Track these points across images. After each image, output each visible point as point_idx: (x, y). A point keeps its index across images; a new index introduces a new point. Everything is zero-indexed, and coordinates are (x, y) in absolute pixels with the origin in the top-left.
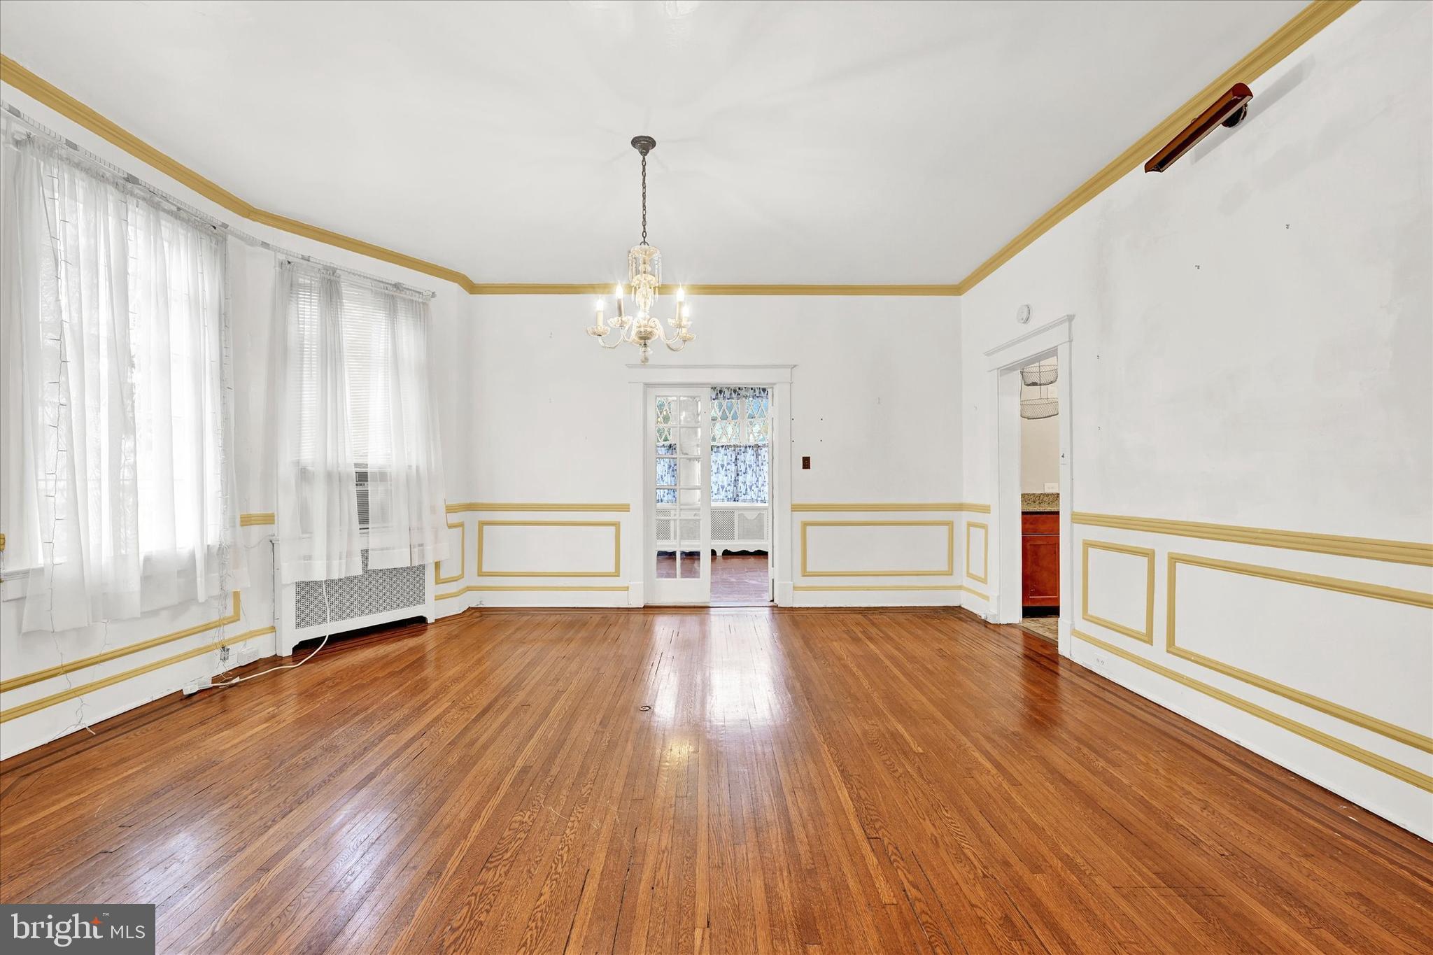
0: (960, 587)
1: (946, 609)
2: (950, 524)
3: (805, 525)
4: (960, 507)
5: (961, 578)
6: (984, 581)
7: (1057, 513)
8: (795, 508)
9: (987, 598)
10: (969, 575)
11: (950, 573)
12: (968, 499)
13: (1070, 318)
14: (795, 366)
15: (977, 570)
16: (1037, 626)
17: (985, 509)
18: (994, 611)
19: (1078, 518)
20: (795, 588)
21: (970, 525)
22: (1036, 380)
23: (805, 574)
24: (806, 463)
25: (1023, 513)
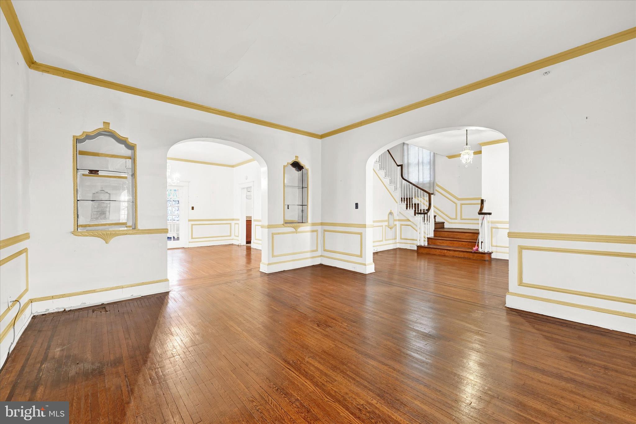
0: (233, 239)
1: (230, 244)
2: (230, 224)
3: (192, 225)
4: (233, 220)
5: (233, 237)
6: (238, 236)
7: (251, 220)
8: (190, 221)
9: (238, 240)
10: (235, 236)
11: (230, 236)
12: (235, 218)
13: (253, 182)
14: (190, 182)
15: (237, 234)
16: (248, 245)
17: (238, 220)
18: (240, 243)
19: (255, 221)
20: (189, 242)
21: (235, 224)
22: (249, 191)
23: (192, 238)
24: (193, 208)
25: (246, 220)
